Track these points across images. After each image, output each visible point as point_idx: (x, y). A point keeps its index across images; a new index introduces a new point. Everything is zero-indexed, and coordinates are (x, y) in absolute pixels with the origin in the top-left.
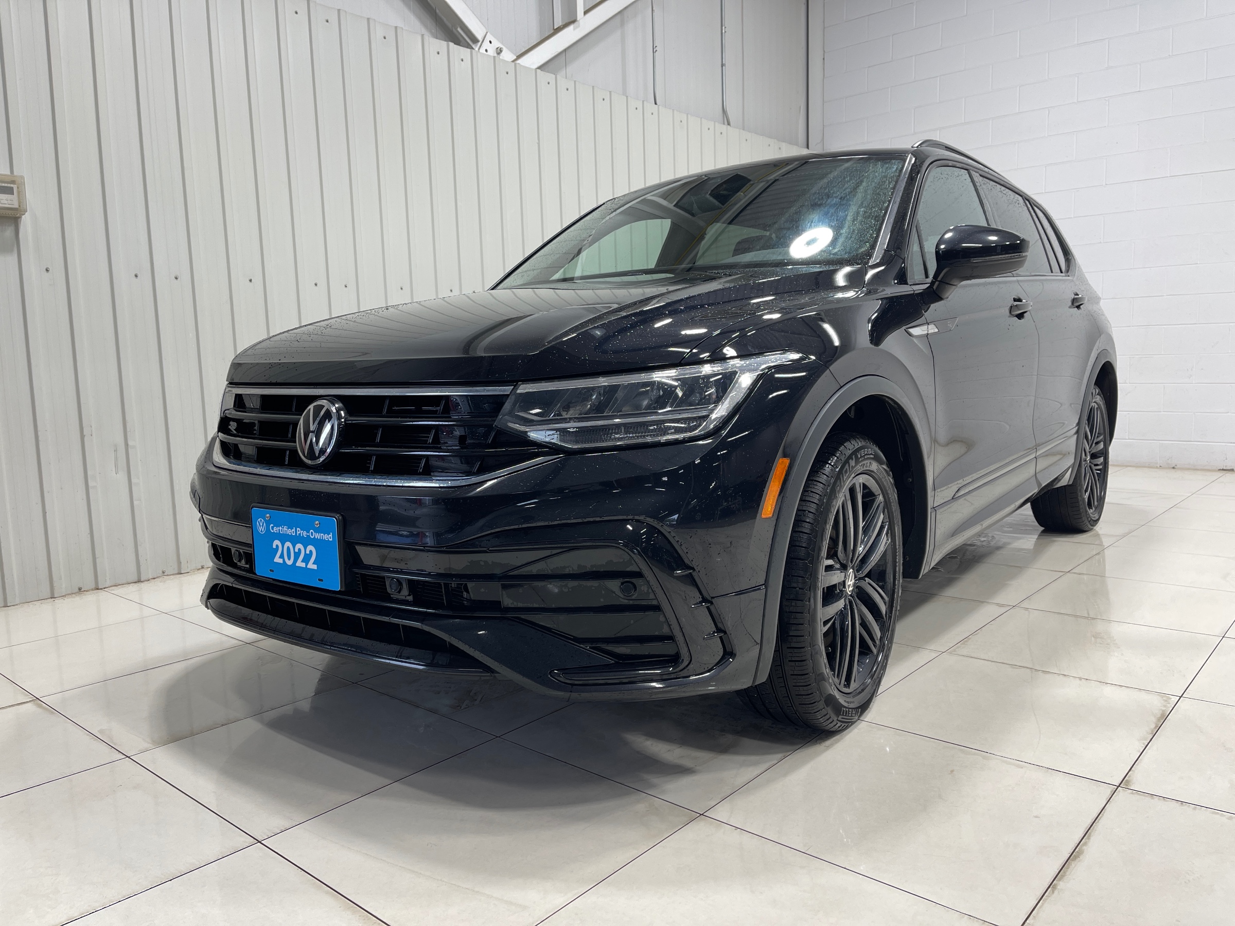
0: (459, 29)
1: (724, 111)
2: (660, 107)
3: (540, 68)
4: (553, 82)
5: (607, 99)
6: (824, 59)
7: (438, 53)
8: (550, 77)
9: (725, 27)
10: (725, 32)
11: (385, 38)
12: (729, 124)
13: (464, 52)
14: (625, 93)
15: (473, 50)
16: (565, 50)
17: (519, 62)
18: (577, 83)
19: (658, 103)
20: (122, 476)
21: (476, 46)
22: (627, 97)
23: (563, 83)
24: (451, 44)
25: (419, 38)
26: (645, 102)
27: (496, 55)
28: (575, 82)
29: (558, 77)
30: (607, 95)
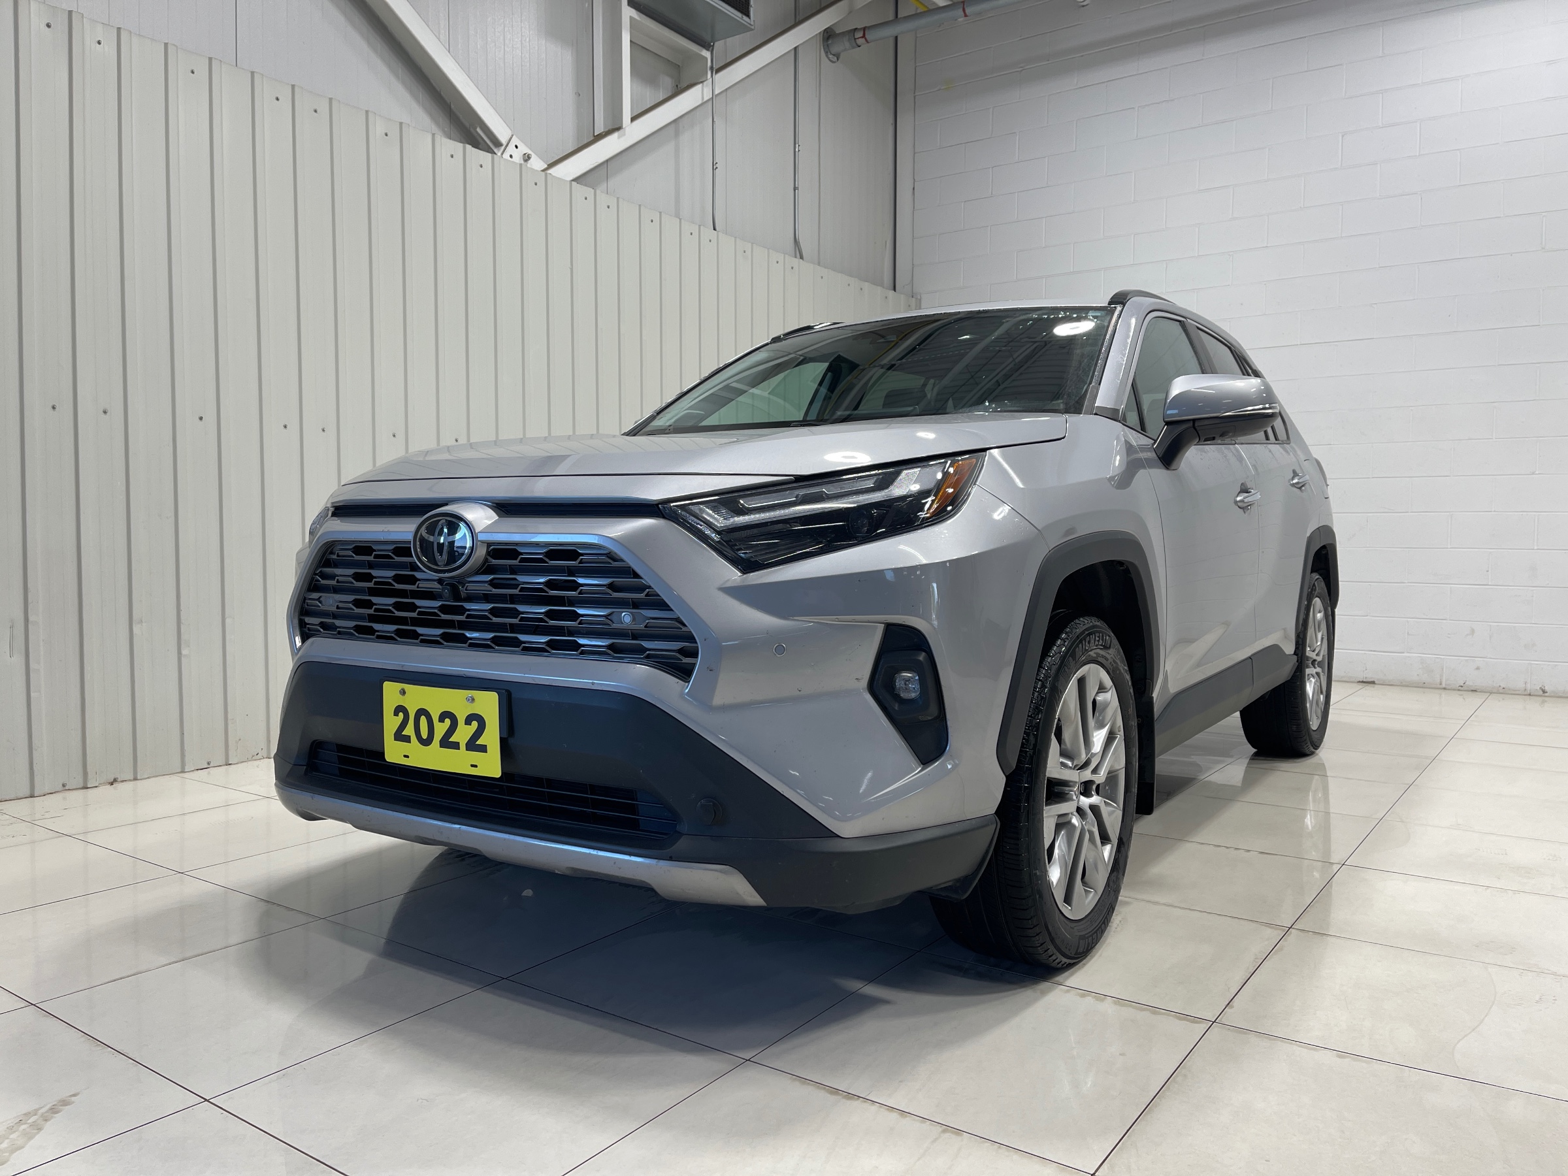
0: (479, 130)
1: (796, 242)
2: (720, 234)
3: (576, 180)
4: (591, 198)
5: (656, 221)
6: (914, 189)
7: (452, 156)
8: (589, 192)
9: (799, 146)
10: (799, 151)
11: (386, 135)
12: (802, 258)
13: (483, 157)
14: (677, 215)
15: (496, 156)
16: (607, 161)
17: (549, 171)
18: (620, 200)
19: (717, 228)
21: (499, 150)
22: (680, 219)
23: (603, 199)
24: (469, 147)
25: (429, 137)
26: (702, 227)
27: (522, 162)
28: (618, 198)
29: (598, 192)
30: (656, 216)
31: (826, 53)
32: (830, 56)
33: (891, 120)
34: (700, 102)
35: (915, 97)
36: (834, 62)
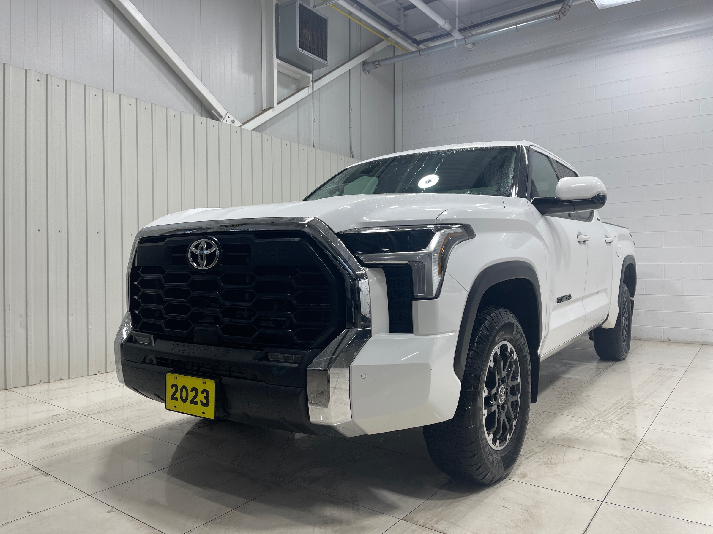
0: (213, 111)
1: (351, 150)
2: (317, 148)
3: (254, 130)
4: (260, 137)
5: (288, 145)
6: (403, 125)
7: (202, 123)
8: (259, 134)
9: (351, 110)
10: (351, 112)
11: (175, 116)
12: (353, 157)
13: (215, 122)
14: (298, 142)
15: (220, 122)
16: (268, 120)
17: (242, 127)
18: (273, 137)
19: (315, 146)
20: (23, 331)
21: (222, 119)
23: (265, 137)
24: (209, 119)
25: (192, 116)
26: (308, 146)
27: (232, 124)
29: (263, 134)
30: (288, 143)
31: (363, 70)
32: (365, 72)
33: (393, 97)
34: (308, 95)
35: (402, 87)
36: (367, 74)
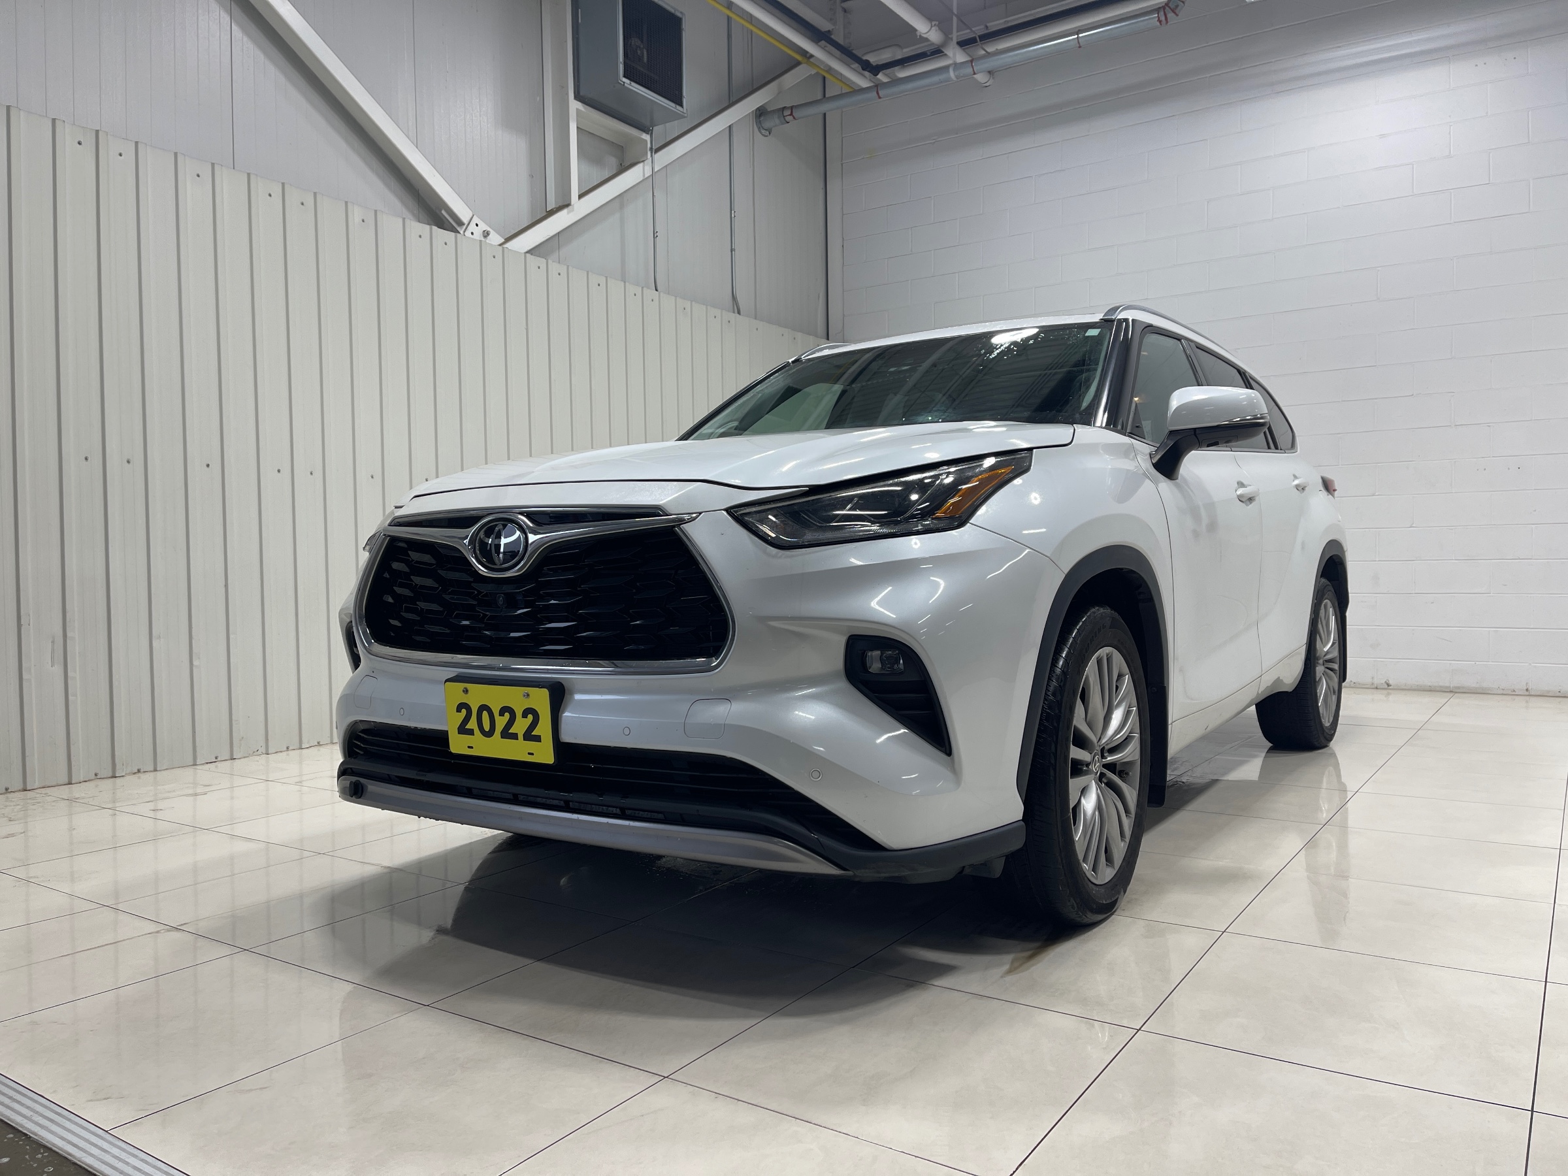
0: (444, 213)
1: (734, 298)
2: (662, 294)
3: (530, 252)
4: (543, 266)
5: (603, 284)
6: (842, 246)
7: (420, 236)
8: (541, 262)
9: (735, 212)
10: (735, 216)
11: (363, 221)
12: (739, 313)
13: (448, 236)
14: (623, 279)
15: (458, 235)
16: (560, 233)
17: (506, 246)
18: (570, 267)
19: (658, 289)
20: (58, 670)
21: (461, 229)
22: (625, 282)
23: (554, 267)
24: (435, 228)
25: (400, 221)
26: (645, 289)
27: (483, 239)
28: (568, 267)
29: (550, 262)
30: (602, 280)
31: (759, 128)
32: (763, 131)
33: (822, 185)
34: (641, 179)
35: (842, 164)
36: (767, 136)
